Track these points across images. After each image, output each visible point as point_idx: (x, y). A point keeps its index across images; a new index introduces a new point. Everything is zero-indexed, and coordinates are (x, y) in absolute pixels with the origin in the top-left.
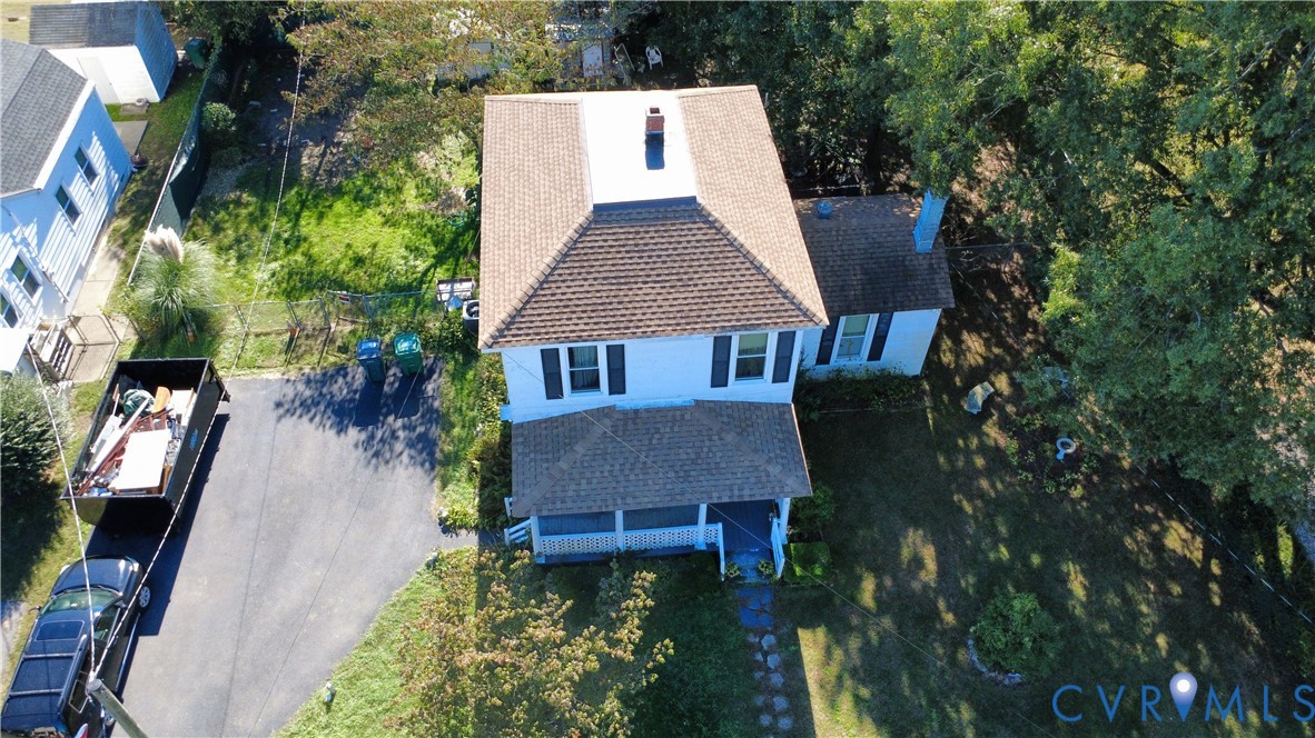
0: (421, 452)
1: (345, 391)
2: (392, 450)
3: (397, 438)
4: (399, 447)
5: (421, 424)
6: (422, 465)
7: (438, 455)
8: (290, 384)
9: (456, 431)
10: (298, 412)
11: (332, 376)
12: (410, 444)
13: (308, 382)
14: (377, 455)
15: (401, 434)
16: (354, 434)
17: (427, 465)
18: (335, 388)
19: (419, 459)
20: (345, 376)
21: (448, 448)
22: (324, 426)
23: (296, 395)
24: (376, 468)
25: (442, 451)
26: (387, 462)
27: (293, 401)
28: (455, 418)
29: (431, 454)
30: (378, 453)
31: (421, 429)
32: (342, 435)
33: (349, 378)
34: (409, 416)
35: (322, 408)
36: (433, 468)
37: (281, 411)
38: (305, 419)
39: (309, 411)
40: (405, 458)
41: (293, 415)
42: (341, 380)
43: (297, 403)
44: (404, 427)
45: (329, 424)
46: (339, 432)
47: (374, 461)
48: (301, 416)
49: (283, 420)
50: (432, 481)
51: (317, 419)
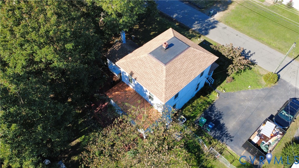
0: (213, 109)
1: (217, 132)
2: (217, 113)
3: (215, 114)
4: (216, 113)
5: (209, 113)
6: (214, 107)
7: (210, 106)
8: (227, 143)
9: (204, 107)
10: (229, 135)
11: (217, 138)
12: (213, 112)
13: (223, 141)
14: (220, 114)
15: (214, 115)
16: (222, 122)
17: (213, 106)
18: (218, 135)
19: (214, 108)
20: (215, 136)
21: (208, 106)
22: (226, 128)
23: (227, 140)
24: (222, 113)
25: (209, 106)
26: (220, 112)
27: (228, 139)
28: (202, 110)
29: (211, 107)
30: (220, 115)
31: (210, 112)
32: (224, 123)
33: (214, 134)
34: (210, 116)
35: (224, 132)
36: (213, 105)
37: (232, 139)
38: (228, 133)
39: (227, 134)
40: (216, 110)
41: (230, 136)
42: (216, 135)
43: (228, 137)
44: (212, 115)
45: (225, 128)
46: (224, 124)
47: (222, 114)
48: (229, 134)
49: (233, 136)
50: (215, 103)
51: (226, 130)
